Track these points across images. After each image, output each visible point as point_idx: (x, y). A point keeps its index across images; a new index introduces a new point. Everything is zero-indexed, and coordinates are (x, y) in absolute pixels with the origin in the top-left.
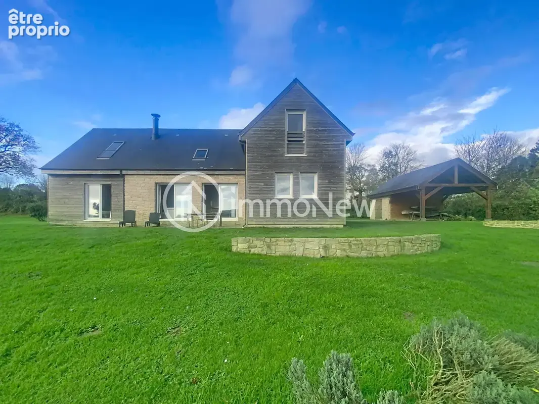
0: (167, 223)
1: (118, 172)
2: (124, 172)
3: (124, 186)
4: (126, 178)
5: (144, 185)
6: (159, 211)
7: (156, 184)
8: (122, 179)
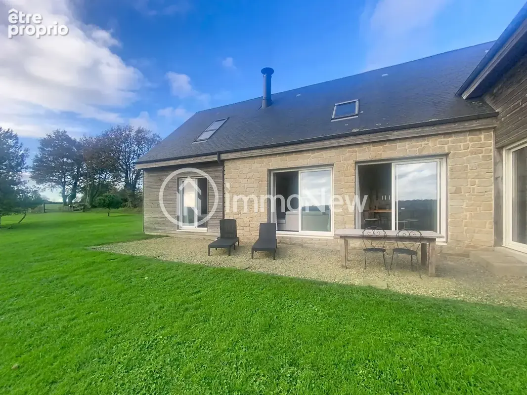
0: (288, 241)
1: (215, 158)
2: (223, 157)
3: (224, 179)
4: (228, 166)
5: (251, 174)
6: (274, 220)
7: (270, 171)
8: (221, 168)
